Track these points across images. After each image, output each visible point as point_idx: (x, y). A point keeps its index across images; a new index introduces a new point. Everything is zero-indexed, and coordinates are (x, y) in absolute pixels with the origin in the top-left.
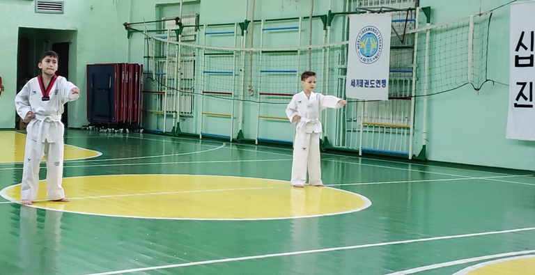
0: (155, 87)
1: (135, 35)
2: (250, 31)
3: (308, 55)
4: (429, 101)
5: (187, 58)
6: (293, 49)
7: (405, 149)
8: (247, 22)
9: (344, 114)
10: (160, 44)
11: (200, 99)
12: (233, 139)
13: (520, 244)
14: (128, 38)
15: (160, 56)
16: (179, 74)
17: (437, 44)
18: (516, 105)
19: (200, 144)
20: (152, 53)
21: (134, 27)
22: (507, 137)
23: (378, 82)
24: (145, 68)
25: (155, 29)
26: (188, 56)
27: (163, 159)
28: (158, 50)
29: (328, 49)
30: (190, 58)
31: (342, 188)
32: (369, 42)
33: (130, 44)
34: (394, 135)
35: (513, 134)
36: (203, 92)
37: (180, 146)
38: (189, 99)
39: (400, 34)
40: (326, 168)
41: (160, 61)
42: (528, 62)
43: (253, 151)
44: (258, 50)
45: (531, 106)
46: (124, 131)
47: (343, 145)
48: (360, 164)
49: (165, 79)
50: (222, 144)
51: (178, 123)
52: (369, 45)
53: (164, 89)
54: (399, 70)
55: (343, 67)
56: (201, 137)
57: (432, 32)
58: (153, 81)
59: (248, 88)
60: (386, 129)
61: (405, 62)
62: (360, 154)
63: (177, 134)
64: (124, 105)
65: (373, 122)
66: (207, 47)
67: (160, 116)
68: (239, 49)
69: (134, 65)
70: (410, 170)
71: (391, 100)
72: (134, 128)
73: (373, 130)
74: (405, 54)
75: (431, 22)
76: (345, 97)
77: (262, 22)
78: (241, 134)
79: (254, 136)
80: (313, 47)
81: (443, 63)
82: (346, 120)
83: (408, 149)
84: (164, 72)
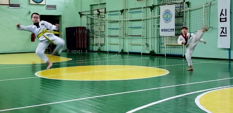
0: (91, 35)
1: (83, 17)
2: (124, 13)
3: (145, 21)
5: (102, 24)
6: (140, 19)
8: (123, 10)
9: (159, 42)
10: (92, 19)
11: (107, 39)
12: (120, 53)
13: (223, 84)
14: (80, 17)
15: (92, 24)
16: (99, 30)
17: (192, 15)
18: (221, 36)
19: (108, 55)
20: (89, 23)
21: (83, 13)
22: (218, 47)
23: (171, 29)
24: (87, 28)
25: (90, 14)
26: (102, 23)
27: (95, 60)
28: (91, 21)
29: (153, 19)
31: (159, 67)
32: (167, 15)
33: (81, 19)
34: (177, 49)
35: (220, 46)
36: (108, 36)
37: (101, 56)
38: (103, 38)
39: (178, 12)
40: (153, 61)
42: (224, 20)
44: (127, 20)
45: (226, 36)
46: (80, 51)
47: (159, 52)
48: (165, 59)
49: (94, 32)
50: (116, 54)
51: (100, 48)
52: (167, 16)
53: (94, 35)
54: (178, 25)
55: (158, 25)
56: (108, 52)
57: (190, 11)
58: (90, 32)
59: (124, 34)
60: (174, 46)
61: (180, 22)
62: (165, 56)
63: (100, 52)
64: (80, 42)
65: (170, 44)
66: (109, 20)
67: (93, 45)
68: (121, 20)
69: (83, 27)
70: (183, 60)
71: (176, 36)
72: (84, 50)
73: (170, 47)
74: (181, 19)
75: (189, 7)
76: (159, 36)
77: (129, 10)
78: (122, 50)
79: (127, 51)
80: (148, 18)
81: (194, 22)
82: (160, 44)
83: (182, 53)
84: (94, 29)
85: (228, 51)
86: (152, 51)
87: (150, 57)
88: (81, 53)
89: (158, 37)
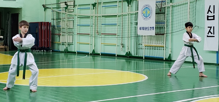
0: (57, 32)
1: (48, 10)
2: (97, 7)
3: (121, 17)
4: (172, 35)
5: (70, 19)
6: (115, 15)
7: (162, 55)
8: (95, 3)
9: (137, 42)
10: (58, 13)
11: (76, 37)
12: (90, 54)
13: (210, 93)
14: (45, 11)
15: (58, 19)
16: (67, 26)
17: (175, 11)
18: (208, 36)
19: (76, 56)
20: (55, 17)
21: (47, 6)
22: (204, 50)
23: (151, 28)
24: (52, 24)
25: (56, 7)
26: (71, 18)
27: (61, 62)
28: (57, 16)
29: (130, 14)
30: (71, 19)
31: (136, 72)
33: (45, 13)
34: (157, 50)
35: (206, 48)
36: (77, 34)
37: (68, 56)
38: (71, 37)
39: (159, 8)
40: (129, 64)
41: (58, 21)
42: (212, 18)
43: (99, 58)
44: (100, 15)
45: (214, 36)
46: (44, 51)
47: (137, 54)
48: (144, 62)
49: (61, 29)
50: (86, 56)
51: (67, 47)
52: (146, 12)
53: (61, 33)
54: (159, 22)
55: (136, 22)
56: (77, 53)
57: (173, 6)
58: (56, 29)
59: (96, 32)
60: (154, 48)
61: (162, 19)
62: (144, 58)
63: (67, 52)
64: (43, 40)
65: (149, 45)
66: (79, 15)
67: (59, 44)
68: (92, 15)
69: (47, 23)
70: (164, 64)
71: (156, 35)
72: (48, 50)
73: (149, 48)
74: (162, 16)
75: (172, 2)
76: (137, 34)
77: (102, 3)
78: (94, 51)
79: (99, 52)
80: (124, 14)
81: (177, 19)
82: (138, 44)
83: (163, 56)
84: (60, 25)
85: (215, 55)
86: (128, 53)
87: (126, 60)
88: (45, 53)
89: (135, 37)
